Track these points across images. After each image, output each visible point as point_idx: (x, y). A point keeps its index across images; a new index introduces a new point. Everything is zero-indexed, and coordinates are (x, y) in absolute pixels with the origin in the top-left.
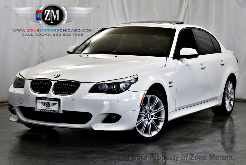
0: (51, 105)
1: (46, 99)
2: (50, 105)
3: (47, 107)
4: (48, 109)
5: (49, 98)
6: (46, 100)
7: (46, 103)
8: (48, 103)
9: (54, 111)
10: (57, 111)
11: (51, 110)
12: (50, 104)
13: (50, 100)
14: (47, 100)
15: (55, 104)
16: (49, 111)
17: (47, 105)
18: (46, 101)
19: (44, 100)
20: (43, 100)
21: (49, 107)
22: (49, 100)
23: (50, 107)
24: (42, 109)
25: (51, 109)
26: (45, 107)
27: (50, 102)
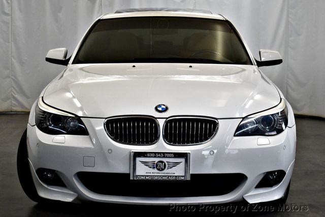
0: (167, 165)
1: (155, 155)
2: (167, 167)
3: (159, 170)
4: (161, 173)
5: (164, 153)
6: (155, 157)
7: (156, 162)
8: (162, 162)
9: (176, 176)
10: (183, 176)
11: (170, 176)
12: (166, 163)
13: (166, 157)
14: (159, 157)
15: (178, 163)
16: (165, 178)
17: (160, 167)
18: (157, 160)
19: (152, 157)
20: (150, 157)
21: (163, 170)
22: (164, 157)
23: (165, 171)
24: (148, 176)
25: (169, 173)
26: (156, 170)
27: (165, 160)
